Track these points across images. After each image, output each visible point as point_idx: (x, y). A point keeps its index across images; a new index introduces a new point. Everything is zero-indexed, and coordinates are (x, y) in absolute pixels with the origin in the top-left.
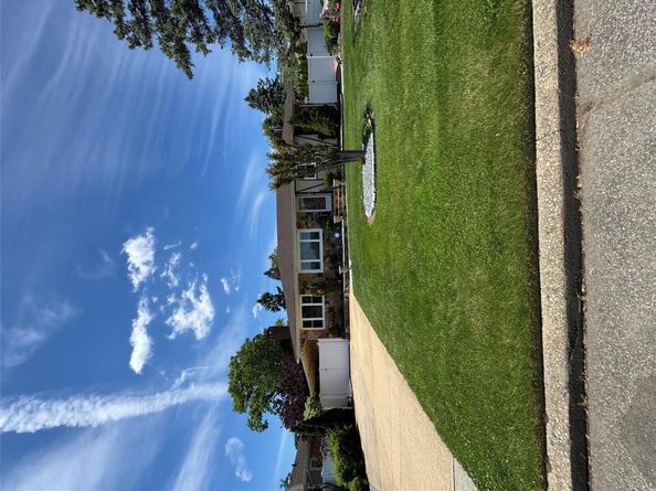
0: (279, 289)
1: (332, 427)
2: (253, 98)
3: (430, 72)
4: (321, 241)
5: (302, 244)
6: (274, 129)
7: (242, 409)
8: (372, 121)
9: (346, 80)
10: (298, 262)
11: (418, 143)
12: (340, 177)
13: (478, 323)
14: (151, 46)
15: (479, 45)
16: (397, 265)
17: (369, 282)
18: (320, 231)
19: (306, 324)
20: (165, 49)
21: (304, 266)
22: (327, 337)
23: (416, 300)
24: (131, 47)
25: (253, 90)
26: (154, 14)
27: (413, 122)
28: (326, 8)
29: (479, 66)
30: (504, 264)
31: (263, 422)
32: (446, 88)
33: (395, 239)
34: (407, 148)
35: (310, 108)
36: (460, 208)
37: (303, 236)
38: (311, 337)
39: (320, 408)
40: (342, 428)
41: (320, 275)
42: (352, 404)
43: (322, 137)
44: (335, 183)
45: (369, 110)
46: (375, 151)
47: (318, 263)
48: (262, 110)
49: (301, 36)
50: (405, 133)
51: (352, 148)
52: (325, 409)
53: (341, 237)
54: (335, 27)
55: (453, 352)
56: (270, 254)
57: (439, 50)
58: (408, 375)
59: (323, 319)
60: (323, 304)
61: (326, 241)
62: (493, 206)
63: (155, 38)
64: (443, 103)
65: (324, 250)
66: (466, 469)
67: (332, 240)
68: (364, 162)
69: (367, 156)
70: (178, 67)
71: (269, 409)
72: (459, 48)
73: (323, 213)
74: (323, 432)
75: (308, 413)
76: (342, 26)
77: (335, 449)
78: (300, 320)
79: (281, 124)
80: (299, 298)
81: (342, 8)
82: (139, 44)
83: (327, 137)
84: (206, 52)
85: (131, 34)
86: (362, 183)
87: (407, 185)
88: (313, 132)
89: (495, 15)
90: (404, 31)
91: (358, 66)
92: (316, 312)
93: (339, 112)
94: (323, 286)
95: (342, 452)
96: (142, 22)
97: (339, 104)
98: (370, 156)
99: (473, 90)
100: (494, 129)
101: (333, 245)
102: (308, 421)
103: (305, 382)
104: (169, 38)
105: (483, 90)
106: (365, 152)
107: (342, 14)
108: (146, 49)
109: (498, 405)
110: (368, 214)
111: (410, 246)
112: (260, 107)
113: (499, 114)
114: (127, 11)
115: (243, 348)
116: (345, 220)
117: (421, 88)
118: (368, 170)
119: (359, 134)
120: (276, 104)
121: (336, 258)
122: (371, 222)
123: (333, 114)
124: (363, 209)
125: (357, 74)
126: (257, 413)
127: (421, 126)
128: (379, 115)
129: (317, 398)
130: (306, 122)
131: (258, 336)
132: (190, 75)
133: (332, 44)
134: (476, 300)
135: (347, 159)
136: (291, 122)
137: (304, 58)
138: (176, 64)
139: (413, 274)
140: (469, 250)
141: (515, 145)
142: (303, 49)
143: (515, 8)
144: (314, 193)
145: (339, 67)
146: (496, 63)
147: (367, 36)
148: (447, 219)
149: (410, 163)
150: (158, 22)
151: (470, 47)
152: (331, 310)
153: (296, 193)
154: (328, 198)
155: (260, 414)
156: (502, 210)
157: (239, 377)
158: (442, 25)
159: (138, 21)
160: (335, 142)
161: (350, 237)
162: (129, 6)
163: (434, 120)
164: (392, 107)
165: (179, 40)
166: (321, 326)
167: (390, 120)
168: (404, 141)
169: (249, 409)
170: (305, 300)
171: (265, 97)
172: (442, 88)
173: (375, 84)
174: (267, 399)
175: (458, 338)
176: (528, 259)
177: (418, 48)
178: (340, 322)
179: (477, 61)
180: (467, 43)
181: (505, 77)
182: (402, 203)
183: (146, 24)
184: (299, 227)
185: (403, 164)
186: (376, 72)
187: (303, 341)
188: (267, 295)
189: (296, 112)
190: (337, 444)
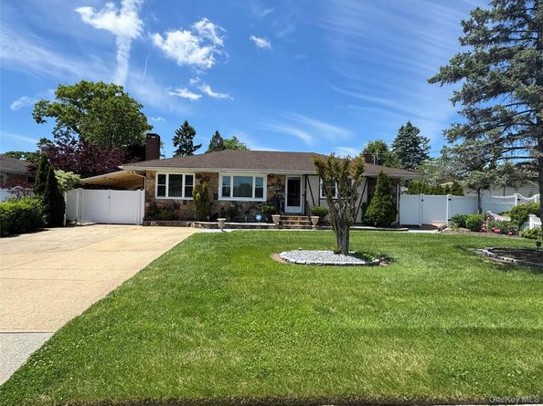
0: (199, 147)
1: (45, 202)
2: (409, 131)
3: (416, 322)
4: (253, 199)
5: (252, 178)
6: (375, 154)
7: (61, 95)
8: (377, 264)
9: (421, 236)
10: (232, 173)
11: (353, 309)
12: (321, 224)
13: (192, 356)
14: (463, 44)
15: (432, 365)
16: (234, 283)
17: (212, 253)
18: (264, 199)
19: (162, 178)
20: (459, 59)
21: (226, 179)
22: (147, 201)
23: (202, 302)
24: (463, 23)
25: (418, 131)
26: (492, 51)
27: (373, 305)
28: (497, 218)
29: (415, 363)
30: (248, 379)
31: (44, 118)
32: (401, 336)
33: (259, 283)
34: (349, 299)
35: (395, 196)
36: (294, 344)
37: (259, 180)
38: (148, 183)
39: (67, 189)
40: (44, 212)
41: (216, 196)
42: (69, 224)
43: (365, 207)
44: (315, 219)
45: (388, 260)
46: (347, 265)
47: (229, 195)
48: (397, 140)
49: (470, 190)
50: (363, 297)
51: (351, 240)
52: (65, 195)
53: (257, 221)
54: (476, 227)
55: (160, 334)
56: (238, 138)
57: (434, 331)
58: (123, 290)
59: (167, 197)
60: (183, 197)
61: (253, 205)
62: (296, 372)
63: (470, 49)
64: (388, 333)
65: (243, 202)
66: (49, 343)
67: (254, 212)
68: (336, 253)
69: (342, 256)
70: (441, 69)
71: (59, 125)
72: (432, 348)
73: (283, 204)
74: (40, 191)
75: (62, 176)
76: (476, 234)
77: (22, 204)
78: (167, 172)
79: (380, 163)
80: (191, 172)
81: (495, 235)
82: (466, 31)
83: (364, 212)
84: (454, 101)
85: (475, 23)
86: (314, 249)
87: (314, 297)
88: (370, 197)
89: (455, 377)
90: (457, 300)
91: (434, 250)
92: (175, 190)
93: (389, 226)
94: (204, 199)
95: (19, 212)
96: (486, 38)
97: (398, 226)
98: (342, 259)
99: (396, 358)
100: (361, 374)
101: (247, 212)
102: (53, 175)
103: (95, 174)
104: (469, 65)
105: (395, 366)
106: (347, 254)
107: (489, 235)
108: (460, 39)
109: (122, 372)
110: (283, 254)
111: (254, 298)
112: (400, 138)
113: (374, 379)
114: (497, 24)
115: (133, 101)
116: (275, 227)
117: (403, 314)
118: (327, 256)
119: (365, 249)
120: (402, 155)
121: (234, 214)
122: (275, 257)
123: (388, 219)
124: (288, 249)
125: (426, 248)
126: (56, 112)
127: (369, 312)
128: (383, 271)
129: (77, 185)
130: (380, 190)
131: (145, 119)
132: (432, 81)
133: (460, 222)
134: (212, 356)
135: (340, 236)
136: (381, 174)
137: (448, 191)
138: (444, 66)
139: (228, 300)
140: (257, 352)
141: (348, 389)
142: (457, 190)
143: (457, 392)
144: (305, 195)
145: (435, 228)
146: (415, 376)
147: (460, 261)
148: (283, 334)
149: (335, 301)
150: (484, 54)
151: (432, 357)
152: (176, 206)
153: (306, 176)
154: (299, 209)
155: (53, 114)
156: (293, 379)
157: (98, 94)
158: (455, 334)
159: (486, 33)
160: (359, 219)
161: (257, 232)
162: (502, 26)
163: (374, 325)
164: (389, 285)
165: (466, 74)
166: (159, 195)
167: (376, 282)
168: (356, 295)
169: (60, 102)
170: (189, 179)
171: (410, 144)
172: (401, 332)
173: (413, 267)
174: (72, 124)
175: (173, 340)
176: (254, 397)
177: (440, 312)
178: (163, 215)
179: (420, 362)
180: (436, 355)
181: (404, 383)
182: (297, 292)
183: (484, 42)
184: (270, 177)
185: (334, 294)
186: (425, 269)
187: (144, 173)
188: (194, 134)
189: (391, 179)
190: (28, 206)
